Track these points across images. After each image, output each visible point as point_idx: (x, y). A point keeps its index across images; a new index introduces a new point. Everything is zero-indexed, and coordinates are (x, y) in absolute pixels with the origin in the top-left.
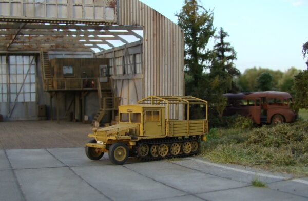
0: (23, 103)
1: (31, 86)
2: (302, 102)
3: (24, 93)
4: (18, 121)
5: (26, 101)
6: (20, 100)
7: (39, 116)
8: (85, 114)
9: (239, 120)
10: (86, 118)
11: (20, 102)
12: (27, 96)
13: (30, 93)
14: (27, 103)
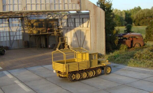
0: (17, 40)
1: (19, 32)
2: (149, 39)
3: (16, 35)
4: (15, 49)
5: (18, 39)
6: (15, 39)
7: (25, 46)
8: (49, 45)
9: (122, 46)
10: (49, 46)
11: (15, 40)
12: (18, 37)
13: (19, 35)
14: (18, 40)
